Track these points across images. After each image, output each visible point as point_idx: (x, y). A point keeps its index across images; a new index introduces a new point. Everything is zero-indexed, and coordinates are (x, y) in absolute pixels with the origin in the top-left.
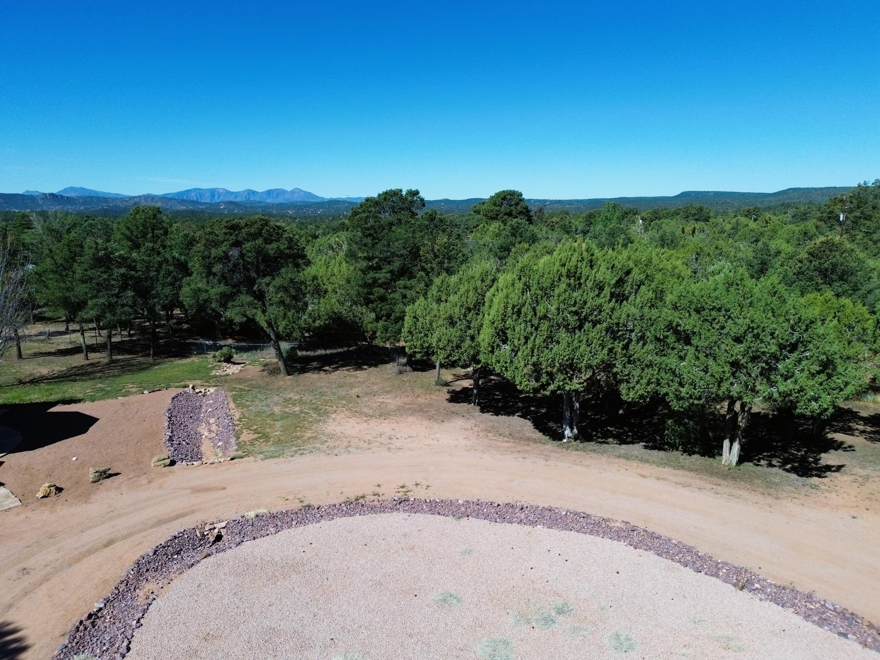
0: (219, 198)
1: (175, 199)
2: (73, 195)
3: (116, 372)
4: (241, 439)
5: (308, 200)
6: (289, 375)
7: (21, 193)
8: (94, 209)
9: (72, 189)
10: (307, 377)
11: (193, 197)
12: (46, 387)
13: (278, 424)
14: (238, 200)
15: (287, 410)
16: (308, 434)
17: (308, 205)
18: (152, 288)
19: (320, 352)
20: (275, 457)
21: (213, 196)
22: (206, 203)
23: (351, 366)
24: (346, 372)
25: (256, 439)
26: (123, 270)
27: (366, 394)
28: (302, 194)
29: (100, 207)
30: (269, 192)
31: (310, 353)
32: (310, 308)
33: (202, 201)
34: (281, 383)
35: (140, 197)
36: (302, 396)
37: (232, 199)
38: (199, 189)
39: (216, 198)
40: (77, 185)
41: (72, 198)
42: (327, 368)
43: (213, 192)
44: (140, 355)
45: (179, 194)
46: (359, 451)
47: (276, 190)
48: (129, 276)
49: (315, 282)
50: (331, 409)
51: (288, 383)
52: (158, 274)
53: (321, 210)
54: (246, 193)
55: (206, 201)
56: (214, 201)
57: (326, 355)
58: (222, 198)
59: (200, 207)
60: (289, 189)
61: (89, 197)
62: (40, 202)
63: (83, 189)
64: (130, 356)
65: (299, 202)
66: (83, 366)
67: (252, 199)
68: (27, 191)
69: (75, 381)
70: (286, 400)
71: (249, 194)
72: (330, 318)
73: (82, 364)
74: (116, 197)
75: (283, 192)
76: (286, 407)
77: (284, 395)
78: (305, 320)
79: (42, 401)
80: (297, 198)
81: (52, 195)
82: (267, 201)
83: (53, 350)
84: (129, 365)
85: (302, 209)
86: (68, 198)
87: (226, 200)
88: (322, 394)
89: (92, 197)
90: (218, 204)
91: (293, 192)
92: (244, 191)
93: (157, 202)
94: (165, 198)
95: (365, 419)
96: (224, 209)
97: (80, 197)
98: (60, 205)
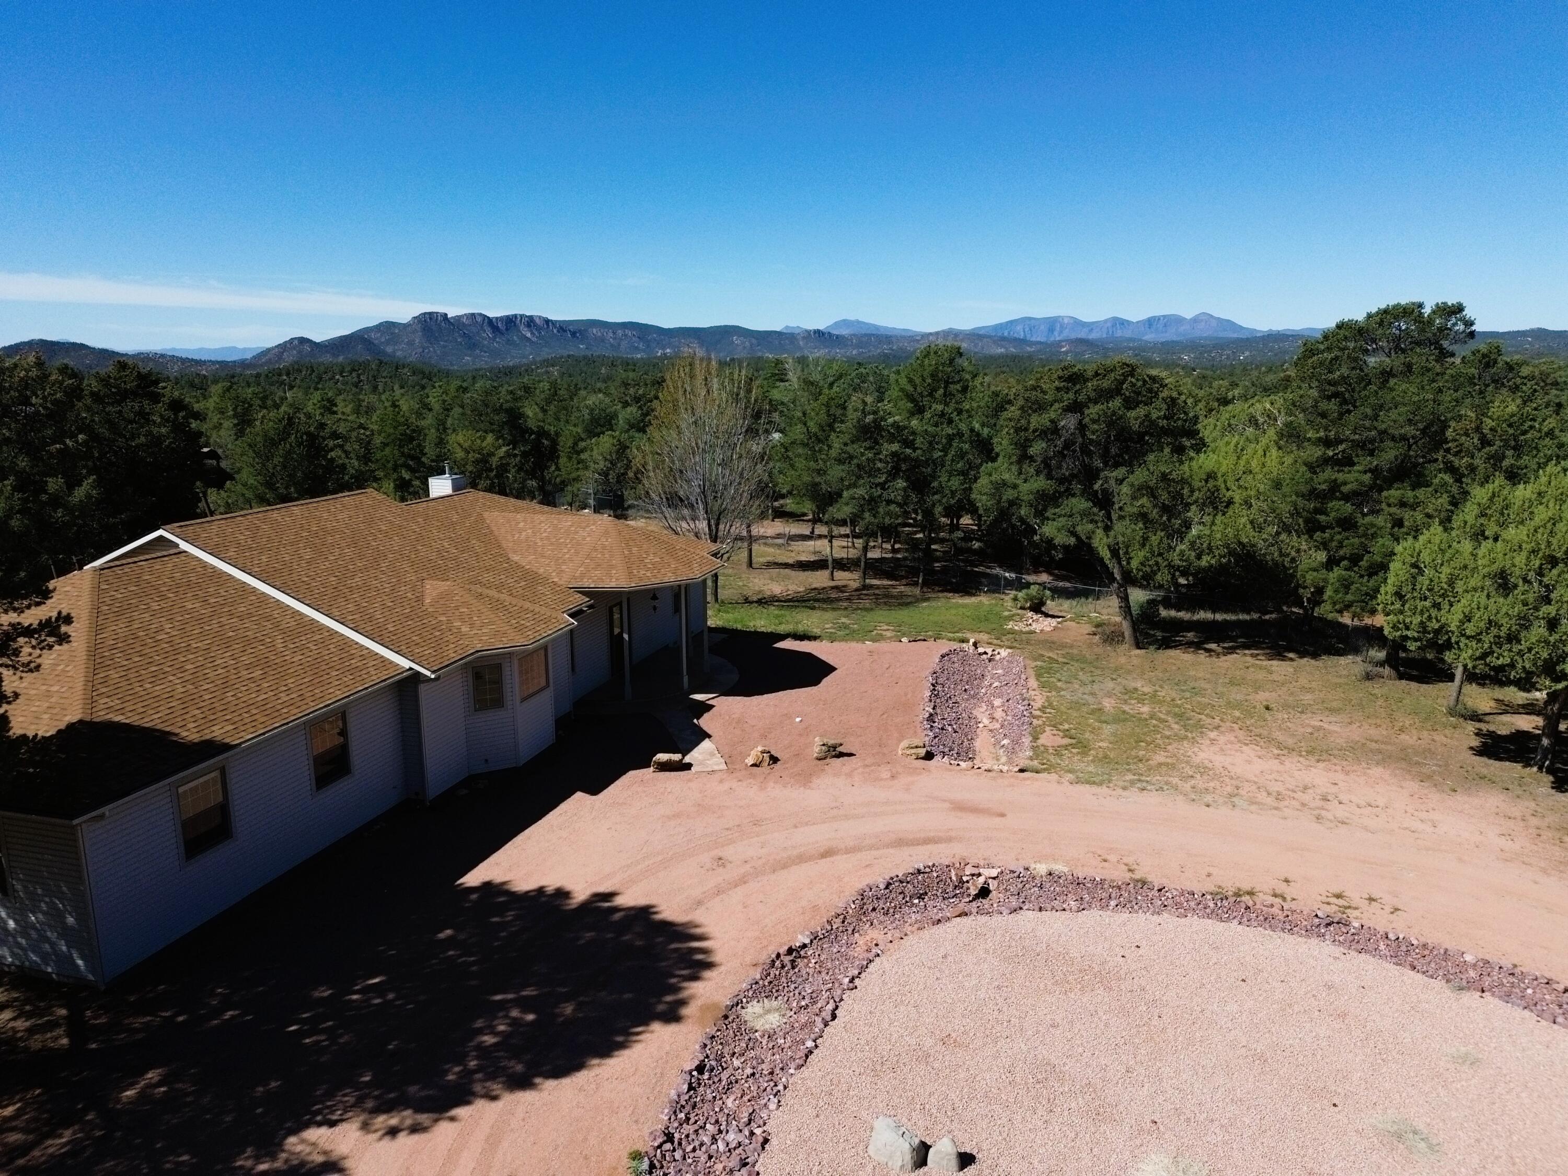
0: (1061, 332)
1: (990, 337)
2: (844, 332)
3: (867, 603)
4: (1040, 742)
5: (1221, 335)
6: (1138, 647)
7: (778, 328)
8: (871, 354)
9: (845, 323)
10: (1171, 657)
11: (1019, 332)
12: (776, 612)
13: (1108, 729)
14: (1093, 336)
15: (1126, 708)
16: (1160, 757)
17: (1220, 345)
18: (934, 477)
19: (1204, 615)
20: (1094, 783)
21: (1051, 330)
22: (1040, 343)
23: (1263, 649)
24: (1249, 659)
25: (1066, 747)
26: (895, 447)
27: (1286, 706)
28: (1214, 323)
29: (879, 351)
30: (1150, 322)
31: (1184, 615)
32: (1194, 532)
33: (1033, 339)
34: (1123, 660)
35: (937, 333)
36: (1157, 688)
37: (1082, 334)
38: (1030, 319)
39: (1056, 333)
40: (852, 317)
41: (843, 337)
42: (1213, 646)
43: (1052, 323)
44: (904, 582)
45: (997, 327)
46: (1253, 808)
47: (1164, 316)
48: (902, 456)
49: (1211, 484)
50: (1209, 721)
51: (1135, 661)
52: (946, 455)
53: (1247, 353)
54: (1109, 324)
55: (1038, 339)
56: (1052, 339)
57: (1214, 622)
58: (1067, 334)
59: (1028, 348)
60: (1189, 314)
61: (866, 335)
62: (801, 343)
63: (858, 322)
64: (890, 583)
65: (1206, 338)
66: (824, 588)
67: (1119, 333)
68: (787, 327)
69: (813, 608)
70: (1126, 691)
71: (1114, 325)
72: (1231, 553)
73: (825, 585)
74: (903, 334)
75: (1178, 320)
76: (1126, 702)
77: (1124, 682)
78: (1182, 553)
79: (769, 630)
80: (1203, 332)
81: (817, 332)
82: (1145, 338)
83: (791, 561)
84: (887, 596)
85: (1211, 352)
86: (837, 337)
87: (1073, 336)
88: (1195, 692)
89: (869, 336)
90: (1059, 344)
91: (1195, 320)
92: (1106, 321)
93: (962, 340)
94: (975, 336)
95: (1276, 752)
96: (1066, 353)
97: (854, 335)
98: (826, 347)
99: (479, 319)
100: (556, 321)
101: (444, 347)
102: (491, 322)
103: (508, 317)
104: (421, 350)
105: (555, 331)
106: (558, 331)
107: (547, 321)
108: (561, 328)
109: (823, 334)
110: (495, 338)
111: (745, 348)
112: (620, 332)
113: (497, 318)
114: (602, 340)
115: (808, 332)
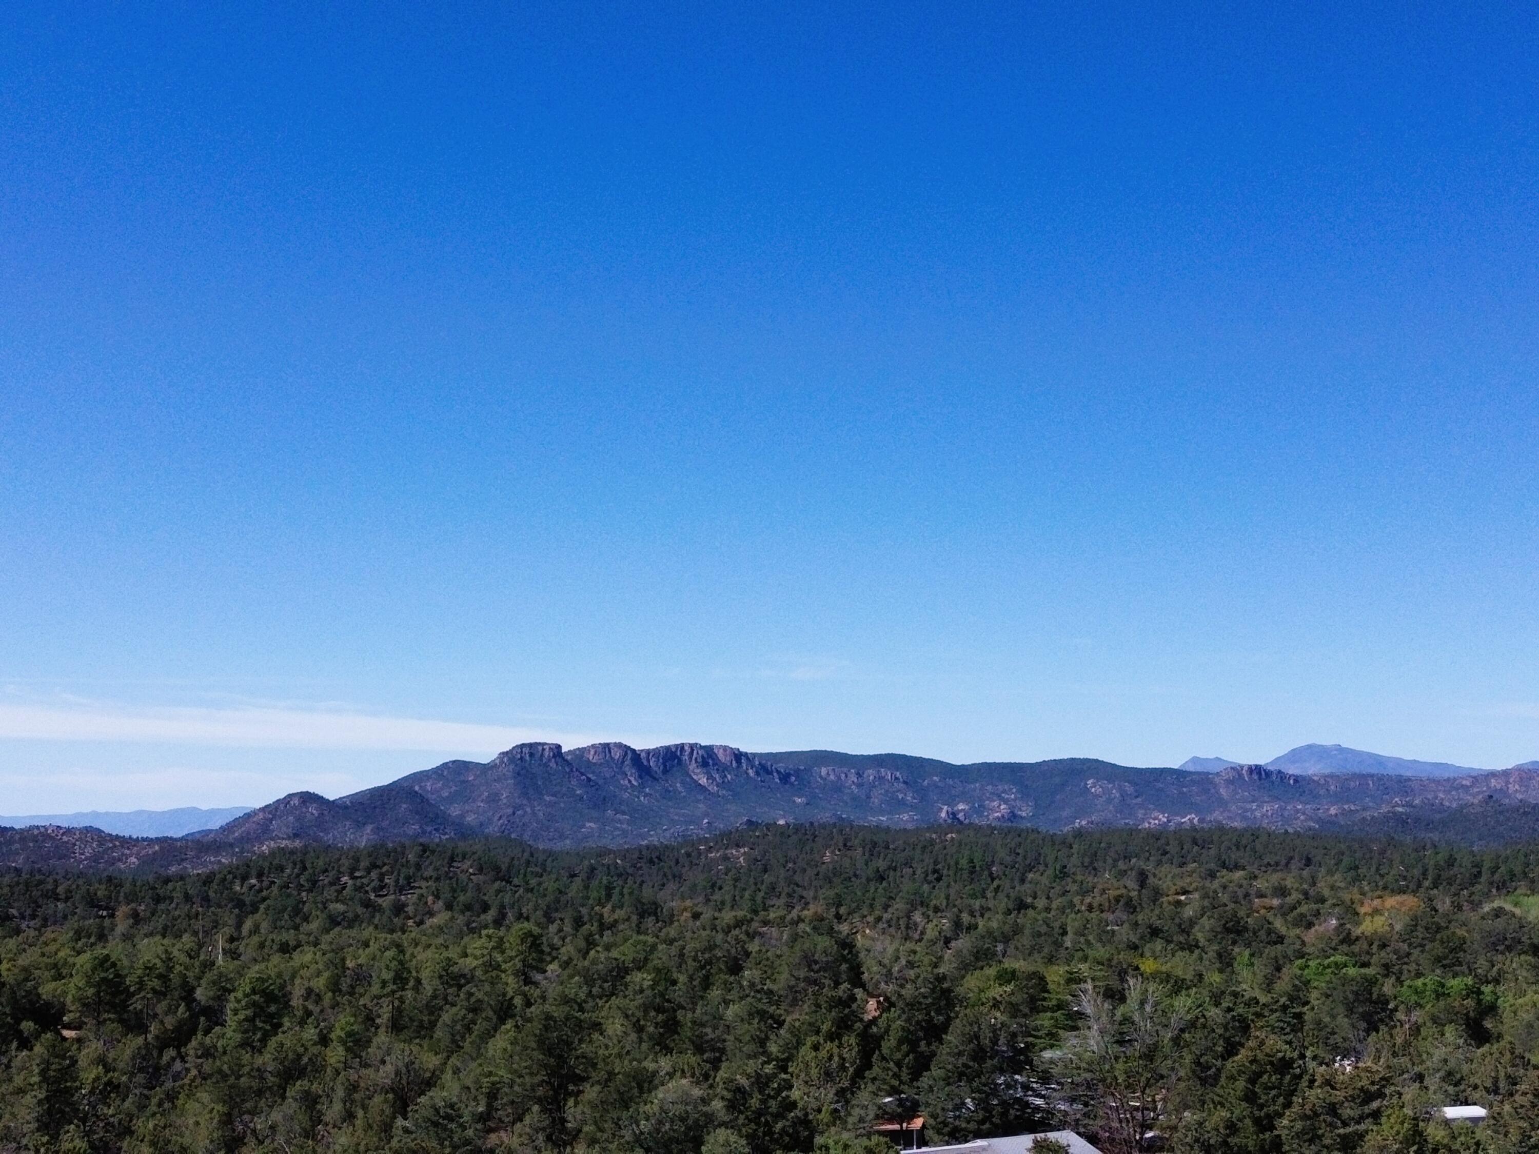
8: (1367, 814)
9: (1311, 750)
29: (1385, 809)
35: (1506, 773)
41: (1308, 780)
61: (1355, 776)
62: (1222, 791)
63: (1341, 750)
68: (1195, 760)
74: (1437, 774)
81: (1256, 770)
86: (1297, 779)
89: (1363, 777)
97: (1331, 776)
98: (1277, 799)
99: (617, 754)
100: (754, 755)
101: (551, 805)
102: (635, 758)
103: (668, 748)
104: (510, 811)
105: (751, 773)
106: (757, 773)
107: (738, 756)
108: (763, 767)
109: (1268, 774)
110: (642, 786)
111: (1110, 801)
112: (870, 774)
113: (648, 752)
114: (838, 788)
115: (1237, 770)
